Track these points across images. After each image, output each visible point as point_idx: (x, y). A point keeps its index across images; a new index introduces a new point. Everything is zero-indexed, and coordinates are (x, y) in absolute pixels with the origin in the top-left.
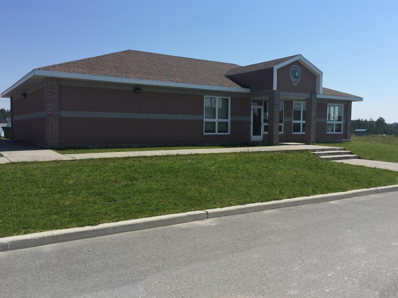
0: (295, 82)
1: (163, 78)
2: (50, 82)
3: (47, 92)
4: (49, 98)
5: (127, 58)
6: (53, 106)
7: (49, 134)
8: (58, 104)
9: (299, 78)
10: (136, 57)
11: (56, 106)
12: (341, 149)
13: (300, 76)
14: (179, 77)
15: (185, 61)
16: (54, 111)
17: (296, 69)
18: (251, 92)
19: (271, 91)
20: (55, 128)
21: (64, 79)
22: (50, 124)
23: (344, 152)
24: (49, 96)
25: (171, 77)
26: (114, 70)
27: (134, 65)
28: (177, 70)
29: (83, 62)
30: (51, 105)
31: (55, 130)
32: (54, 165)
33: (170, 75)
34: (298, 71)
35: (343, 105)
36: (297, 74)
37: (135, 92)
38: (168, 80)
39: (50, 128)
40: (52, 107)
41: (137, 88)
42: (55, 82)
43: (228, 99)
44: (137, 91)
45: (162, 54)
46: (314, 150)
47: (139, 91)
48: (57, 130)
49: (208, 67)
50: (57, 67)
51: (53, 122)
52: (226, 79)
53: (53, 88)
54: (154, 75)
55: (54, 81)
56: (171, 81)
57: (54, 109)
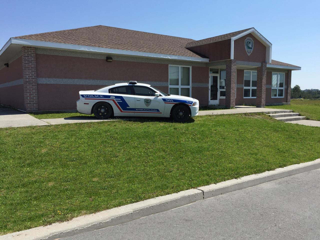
0: (249, 52)
1: (132, 48)
2: (27, 51)
3: (25, 60)
4: (27, 66)
5: (99, 32)
6: (31, 73)
7: (28, 100)
8: (35, 71)
9: (252, 49)
10: (107, 31)
11: (33, 74)
12: (290, 111)
13: (253, 47)
14: (146, 47)
15: (150, 35)
16: (32, 78)
17: (249, 41)
18: (209, 61)
19: (228, 60)
20: (33, 95)
21: (40, 48)
22: (28, 90)
23: (294, 114)
24: (26, 64)
25: (139, 48)
26: (88, 40)
27: (105, 37)
28: (144, 42)
29: (59, 33)
30: (28, 73)
31: (33, 96)
32: (28, 131)
33: (138, 46)
34: (251, 43)
35: (284, 73)
36: (250, 45)
37: (107, 61)
38: (137, 50)
39: (28, 94)
40: (30, 75)
41: (109, 58)
42: (32, 51)
43: (189, 68)
44: (109, 60)
45: (129, 30)
46: (269, 113)
47: (111, 60)
48: (35, 96)
49: (170, 41)
50: (33, 37)
51: (31, 89)
52: (187, 50)
53: (30, 56)
54: (124, 46)
55: (30, 50)
56: (139, 51)
57: (31, 77)
